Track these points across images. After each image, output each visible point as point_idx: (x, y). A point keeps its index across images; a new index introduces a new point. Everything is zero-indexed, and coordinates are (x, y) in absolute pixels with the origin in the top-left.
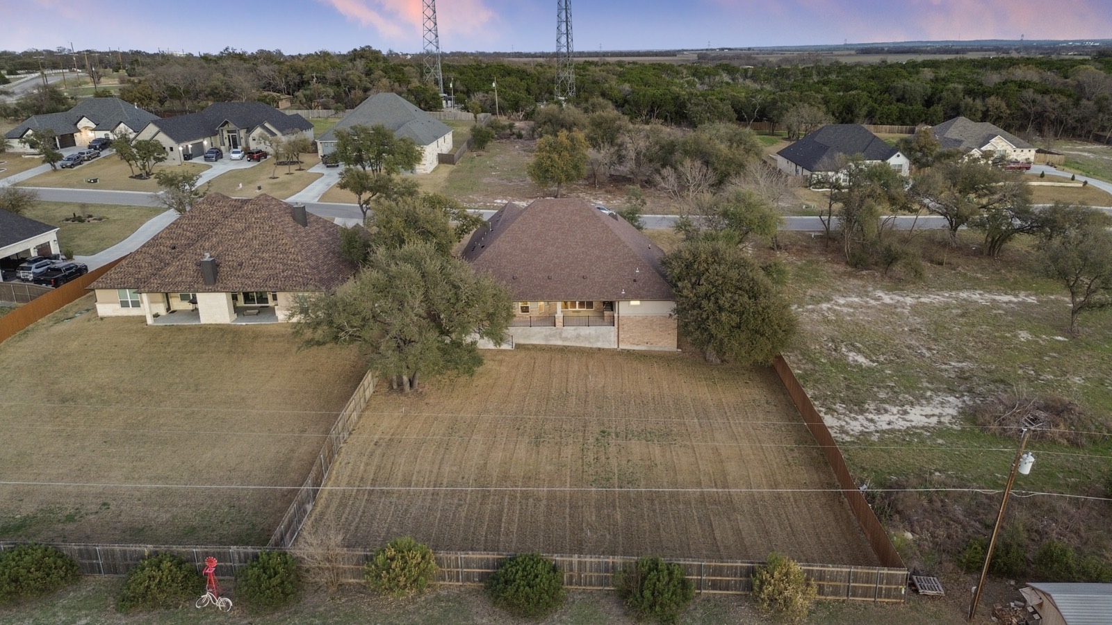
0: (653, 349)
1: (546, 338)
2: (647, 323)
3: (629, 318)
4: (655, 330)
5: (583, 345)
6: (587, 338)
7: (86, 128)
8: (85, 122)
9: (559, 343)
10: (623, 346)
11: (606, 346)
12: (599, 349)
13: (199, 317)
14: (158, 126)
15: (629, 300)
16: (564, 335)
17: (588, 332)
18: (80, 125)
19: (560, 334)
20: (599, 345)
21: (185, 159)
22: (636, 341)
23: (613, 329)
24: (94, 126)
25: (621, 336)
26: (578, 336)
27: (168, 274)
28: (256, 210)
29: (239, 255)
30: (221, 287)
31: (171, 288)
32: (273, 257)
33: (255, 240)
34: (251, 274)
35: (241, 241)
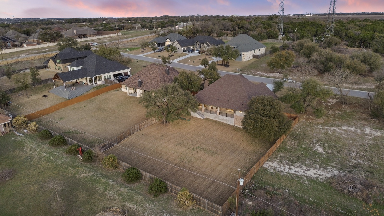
1: (215, 118)
3: (238, 116)
5: (224, 122)
6: (226, 120)
7: (168, 41)
8: (168, 40)
9: (218, 120)
10: (236, 125)
11: (231, 124)
12: (229, 125)
14: (178, 42)
15: (238, 110)
16: (219, 118)
17: (226, 118)
18: (167, 40)
19: (218, 117)
20: (229, 123)
21: (183, 52)
23: (234, 119)
24: (170, 41)
25: (236, 122)
26: (223, 119)
27: (133, 83)
28: (156, 69)
29: (148, 80)
30: (141, 88)
31: (132, 87)
32: (154, 82)
33: (153, 77)
34: (148, 86)
35: (150, 77)
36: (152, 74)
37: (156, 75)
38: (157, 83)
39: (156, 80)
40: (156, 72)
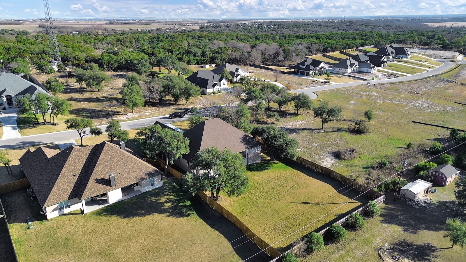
0: (256, 162)
2: (254, 154)
4: (256, 156)
10: (249, 164)
22: (252, 161)
23: (246, 159)
25: (248, 161)
27: (91, 188)
28: (110, 149)
29: (117, 170)
30: (120, 186)
31: (97, 193)
32: (132, 167)
33: (119, 161)
34: (128, 176)
35: (114, 164)
36: (112, 157)
37: (123, 157)
38: (139, 165)
39: (133, 162)
40: (117, 153)
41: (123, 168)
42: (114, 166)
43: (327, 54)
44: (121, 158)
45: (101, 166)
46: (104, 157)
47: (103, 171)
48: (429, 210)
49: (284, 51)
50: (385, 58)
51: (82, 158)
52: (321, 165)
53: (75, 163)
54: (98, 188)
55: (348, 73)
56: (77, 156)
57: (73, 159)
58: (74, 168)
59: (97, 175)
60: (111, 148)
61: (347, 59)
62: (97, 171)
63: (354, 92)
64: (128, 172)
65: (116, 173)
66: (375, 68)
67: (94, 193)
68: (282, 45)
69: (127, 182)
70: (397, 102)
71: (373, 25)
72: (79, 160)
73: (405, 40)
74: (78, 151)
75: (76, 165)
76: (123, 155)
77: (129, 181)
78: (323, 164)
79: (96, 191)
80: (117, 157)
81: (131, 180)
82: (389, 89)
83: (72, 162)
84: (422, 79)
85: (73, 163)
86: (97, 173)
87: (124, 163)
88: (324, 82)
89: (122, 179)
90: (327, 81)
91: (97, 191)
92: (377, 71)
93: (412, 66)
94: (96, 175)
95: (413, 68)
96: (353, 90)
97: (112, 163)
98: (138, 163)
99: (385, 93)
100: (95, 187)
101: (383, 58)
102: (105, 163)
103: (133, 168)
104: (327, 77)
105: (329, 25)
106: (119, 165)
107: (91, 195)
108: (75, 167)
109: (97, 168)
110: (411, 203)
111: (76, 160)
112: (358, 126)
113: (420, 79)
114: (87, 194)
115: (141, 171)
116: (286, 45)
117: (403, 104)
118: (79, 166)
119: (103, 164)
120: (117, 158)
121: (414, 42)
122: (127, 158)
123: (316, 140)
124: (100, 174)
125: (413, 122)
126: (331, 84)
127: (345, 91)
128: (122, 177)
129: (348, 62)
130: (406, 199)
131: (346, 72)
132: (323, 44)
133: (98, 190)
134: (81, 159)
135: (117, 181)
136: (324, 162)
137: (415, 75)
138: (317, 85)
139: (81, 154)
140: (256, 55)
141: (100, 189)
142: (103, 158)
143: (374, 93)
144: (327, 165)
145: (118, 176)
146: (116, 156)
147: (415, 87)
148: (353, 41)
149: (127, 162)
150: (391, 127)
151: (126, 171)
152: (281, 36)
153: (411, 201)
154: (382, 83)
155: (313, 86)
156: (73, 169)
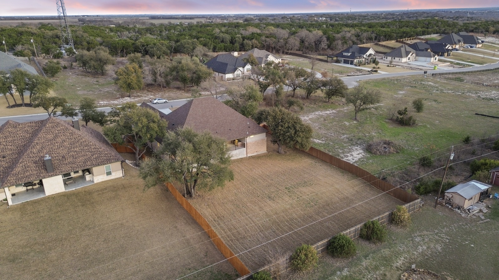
0: (259, 154)
2: (257, 143)
3: (250, 143)
4: (259, 146)
10: (248, 155)
11: (243, 157)
13: (45, 193)
15: (250, 135)
20: (240, 157)
22: (253, 152)
23: (245, 149)
25: (248, 151)
27: (18, 173)
28: (54, 126)
29: (59, 152)
30: (59, 172)
31: (26, 180)
32: (82, 150)
33: (65, 142)
34: (73, 161)
35: (56, 144)
36: (56, 136)
37: (70, 136)
38: (91, 148)
39: (83, 144)
40: (63, 132)
41: (69, 150)
42: (56, 147)
43: (380, 43)
44: (68, 138)
45: (38, 147)
46: (45, 136)
47: (39, 153)
48: (485, 221)
49: (328, 39)
50: (449, 46)
51: (18, 136)
52: (343, 160)
53: (6, 141)
54: (29, 173)
55: (402, 63)
56: (12, 133)
57: (5, 136)
58: (4, 148)
59: (30, 157)
60: (56, 125)
61: (402, 46)
62: (31, 152)
63: (406, 81)
64: (75, 155)
65: (58, 156)
66: (436, 56)
67: (21, 179)
68: (326, 33)
69: (71, 169)
70: (459, 93)
71: (441, 16)
72: (13, 139)
73: (476, 28)
74: (14, 127)
75: (8, 144)
76: (71, 134)
77: (74, 167)
78: (346, 159)
79: (24, 177)
80: (63, 136)
81: (77, 165)
82: (451, 79)
83: (3, 140)
84: (493, 70)
85: (4, 142)
86: (31, 155)
87: (71, 144)
88: (371, 71)
89: (64, 164)
90: (375, 69)
91: (26, 178)
92: (438, 61)
93: (483, 56)
94: (28, 157)
95: (483, 58)
96: (404, 79)
97: (54, 144)
98: (91, 145)
99: (444, 83)
100: (24, 172)
101: (448, 46)
102: (44, 143)
103: (82, 152)
104: (375, 66)
105: (389, 17)
106: (64, 146)
107: (17, 181)
108: (6, 147)
109: (32, 149)
110: (459, 211)
111: (8, 138)
112: (402, 117)
113: (491, 70)
114: (11, 181)
115: (93, 155)
116: (331, 32)
117: (466, 95)
118: (11, 145)
119: (41, 144)
120: (62, 138)
121: (487, 31)
122: (77, 138)
123: (344, 132)
124: (35, 156)
125: (476, 114)
126: (379, 73)
127: (394, 80)
128: (65, 162)
129: (403, 49)
130: (452, 206)
131: (399, 61)
132: (376, 32)
133: (28, 176)
134: (16, 136)
135: (57, 167)
136: (348, 156)
137: (485, 65)
138: (361, 74)
139: (17, 131)
140: (294, 42)
141: (31, 175)
142: (43, 136)
143: (430, 83)
144: (352, 160)
145: (59, 159)
146: (61, 136)
147: (484, 78)
148: (413, 29)
149: (75, 143)
150: (446, 119)
151: (71, 154)
152: (328, 25)
153: (459, 208)
154: (442, 72)
155: (357, 74)
156: (2, 149)
